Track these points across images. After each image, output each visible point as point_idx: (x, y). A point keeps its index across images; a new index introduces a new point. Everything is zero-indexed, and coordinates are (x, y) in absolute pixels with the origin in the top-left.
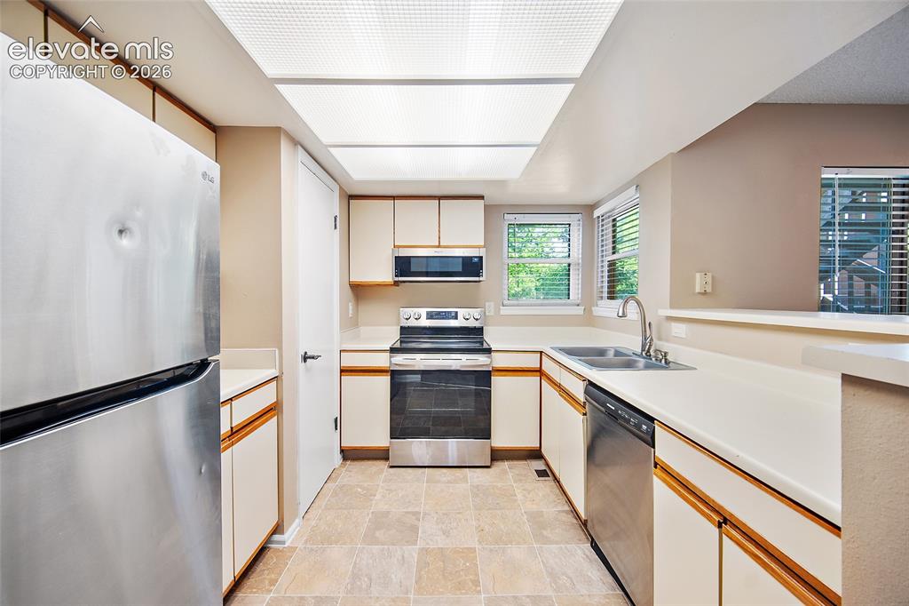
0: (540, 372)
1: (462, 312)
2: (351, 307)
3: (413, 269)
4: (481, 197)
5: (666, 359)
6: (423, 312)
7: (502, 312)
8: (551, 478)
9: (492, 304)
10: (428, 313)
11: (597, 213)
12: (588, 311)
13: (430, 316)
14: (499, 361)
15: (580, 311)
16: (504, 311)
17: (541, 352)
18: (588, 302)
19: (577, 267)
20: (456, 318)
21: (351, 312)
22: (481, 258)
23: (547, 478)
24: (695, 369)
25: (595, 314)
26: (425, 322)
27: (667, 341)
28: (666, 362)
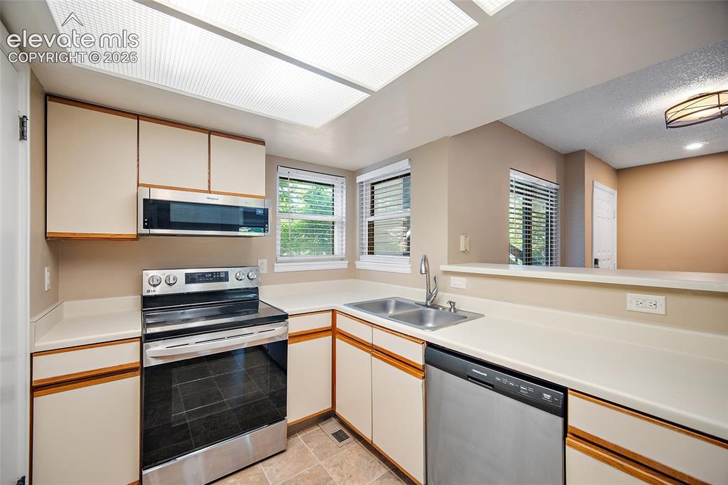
0: (333, 331)
1: (232, 273)
2: (47, 274)
3: (173, 218)
4: (262, 142)
5: (454, 308)
6: (180, 274)
7: (276, 270)
8: (351, 438)
9: (265, 261)
10: (187, 275)
11: (359, 179)
12: (352, 264)
13: (190, 279)
14: (295, 326)
15: (344, 265)
16: (279, 268)
17: (333, 310)
18: (352, 256)
19: (341, 226)
20: (226, 279)
21: (47, 281)
22: (266, 211)
23: (347, 441)
24: (483, 316)
25: (358, 267)
26: (183, 287)
27: (445, 291)
28: (455, 311)
